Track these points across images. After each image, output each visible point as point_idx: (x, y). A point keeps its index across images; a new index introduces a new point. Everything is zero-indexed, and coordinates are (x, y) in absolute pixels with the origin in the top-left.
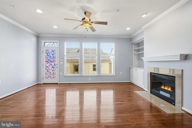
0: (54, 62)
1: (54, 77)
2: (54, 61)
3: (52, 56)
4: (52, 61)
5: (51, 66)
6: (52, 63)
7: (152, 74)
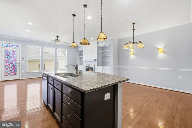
0: (14, 62)
1: (14, 75)
2: (14, 60)
3: (13, 56)
4: (13, 60)
5: (12, 65)
6: (13, 62)
7: (87, 67)
